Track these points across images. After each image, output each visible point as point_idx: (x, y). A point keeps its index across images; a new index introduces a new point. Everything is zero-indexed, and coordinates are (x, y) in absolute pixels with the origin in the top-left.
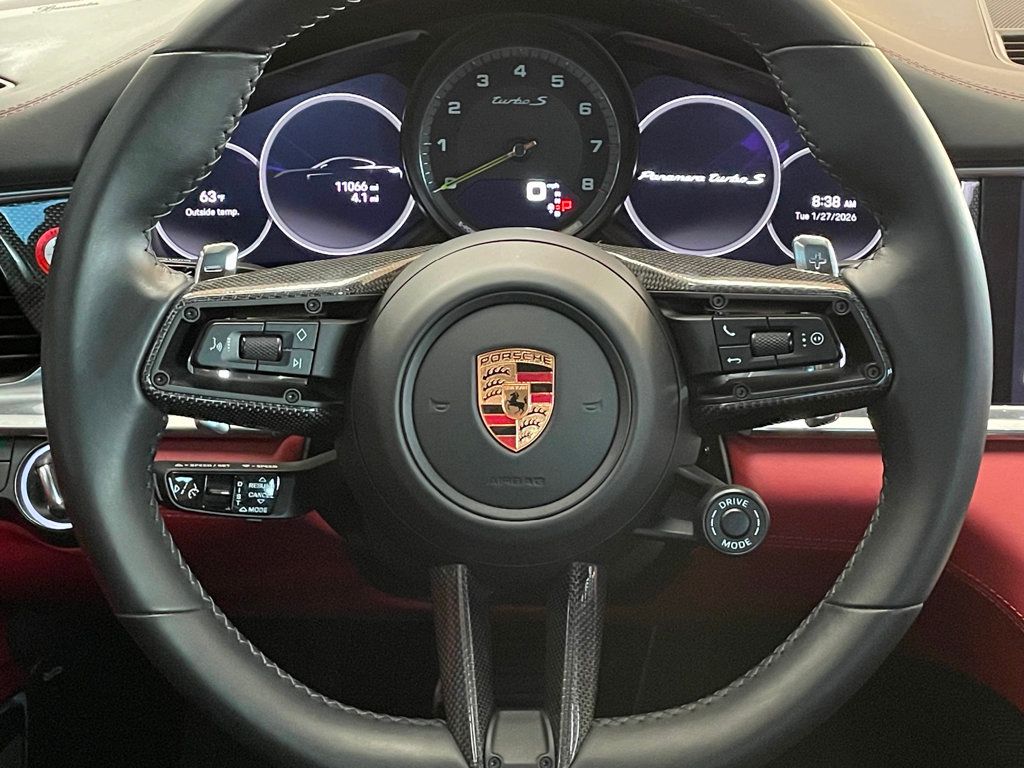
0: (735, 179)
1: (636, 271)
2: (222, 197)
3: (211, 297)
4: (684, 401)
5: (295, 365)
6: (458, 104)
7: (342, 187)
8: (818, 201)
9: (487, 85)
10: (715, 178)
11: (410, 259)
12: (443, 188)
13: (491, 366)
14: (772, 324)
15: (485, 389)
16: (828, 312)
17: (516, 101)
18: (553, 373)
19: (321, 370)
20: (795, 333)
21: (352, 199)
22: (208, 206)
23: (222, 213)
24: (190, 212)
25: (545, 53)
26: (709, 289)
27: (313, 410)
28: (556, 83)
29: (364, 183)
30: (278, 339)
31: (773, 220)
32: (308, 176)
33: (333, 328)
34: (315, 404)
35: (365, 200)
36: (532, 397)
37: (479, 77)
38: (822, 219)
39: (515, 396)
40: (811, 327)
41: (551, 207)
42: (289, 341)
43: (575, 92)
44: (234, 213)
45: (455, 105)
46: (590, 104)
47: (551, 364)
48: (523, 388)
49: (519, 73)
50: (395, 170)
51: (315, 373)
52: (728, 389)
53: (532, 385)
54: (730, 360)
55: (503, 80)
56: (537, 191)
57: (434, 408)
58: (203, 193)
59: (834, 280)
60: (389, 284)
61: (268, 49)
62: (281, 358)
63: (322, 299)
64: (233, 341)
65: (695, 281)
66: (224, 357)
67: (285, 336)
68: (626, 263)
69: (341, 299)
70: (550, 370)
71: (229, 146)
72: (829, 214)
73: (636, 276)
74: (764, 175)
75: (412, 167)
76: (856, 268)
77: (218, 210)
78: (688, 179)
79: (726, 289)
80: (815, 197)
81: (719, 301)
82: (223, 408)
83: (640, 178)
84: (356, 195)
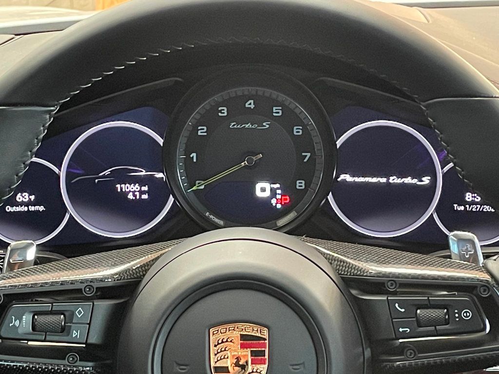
0: (408, 180)
1: (330, 260)
2: (33, 197)
3: (11, 286)
4: (368, 359)
5: (74, 336)
6: (205, 128)
7: (121, 189)
8: (470, 197)
9: (226, 114)
10: (393, 180)
11: (164, 251)
12: (194, 188)
13: (221, 337)
14: (432, 303)
15: (216, 355)
16: (475, 292)
17: (247, 126)
18: (267, 342)
19: (94, 339)
20: (450, 309)
21: (129, 197)
22: (22, 204)
23: (32, 208)
24: (9, 209)
25: (268, 92)
26: (385, 275)
27: (88, 368)
28: (276, 113)
29: (137, 184)
30: (62, 316)
31: (437, 210)
32: (96, 181)
33: (103, 306)
34: (90, 364)
35: (138, 197)
36: (252, 360)
37: (220, 109)
38: (474, 210)
39: (238, 359)
40: (462, 306)
41: (274, 201)
42: (70, 316)
43: (290, 119)
44: (41, 208)
45: (203, 129)
46: (301, 128)
47: (265, 334)
48: (245, 353)
49: (249, 106)
50: (160, 175)
51: (89, 341)
52: (401, 350)
53: (251, 351)
54: (401, 330)
55: (237, 110)
56: (263, 190)
57: (177, 369)
58: (19, 195)
59: (479, 269)
60: (146, 271)
61: (56, 103)
62: (64, 330)
63: (96, 285)
64: (27, 319)
65: (373, 268)
66: (20, 331)
67: (67, 314)
68: (323, 254)
69: (110, 284)
70: (265, 339)
71: (34, 159)
72: (479, 206)
73: (331, 263)
74: (429, 178)
75: (171, 174)
76: (495, 260)
77: (30, 207)
78: (374, 180)
79: (398, 276)
80: (468, 194)
81: (392, 285)
82: (19, 369)
83: (339, 180)
84: (131, 194)
